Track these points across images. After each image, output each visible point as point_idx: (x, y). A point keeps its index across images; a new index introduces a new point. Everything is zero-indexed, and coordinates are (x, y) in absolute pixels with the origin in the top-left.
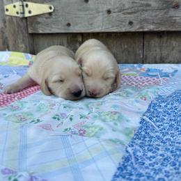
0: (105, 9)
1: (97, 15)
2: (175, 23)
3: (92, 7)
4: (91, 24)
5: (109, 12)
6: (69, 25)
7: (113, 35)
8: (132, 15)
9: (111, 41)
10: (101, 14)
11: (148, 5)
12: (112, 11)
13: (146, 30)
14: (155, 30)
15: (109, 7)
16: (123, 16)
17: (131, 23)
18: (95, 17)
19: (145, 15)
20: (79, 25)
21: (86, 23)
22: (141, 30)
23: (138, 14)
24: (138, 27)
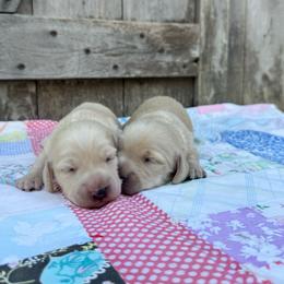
0: (82, 47)
1: (69, 55)
2: (160, 68)
3: (62, 43)
4: (61, 67)
5: (87, 51)
6: (21, 67)
7: (86, 82)
8: (117, 58)
9: (83, 90)
10: (76, 53)
11: (135, 47)
12: (92, 50)
13: (133, 75)
14: (143, 76)
15: (88, 46)
16: (106, 58)
17: (115, 67)
18: (68, 58)
19: (132, 58)
20: (41, 68)
21: (54, 66)
22: (127, 76)
23: (124, 56)
24: (124, 72)
